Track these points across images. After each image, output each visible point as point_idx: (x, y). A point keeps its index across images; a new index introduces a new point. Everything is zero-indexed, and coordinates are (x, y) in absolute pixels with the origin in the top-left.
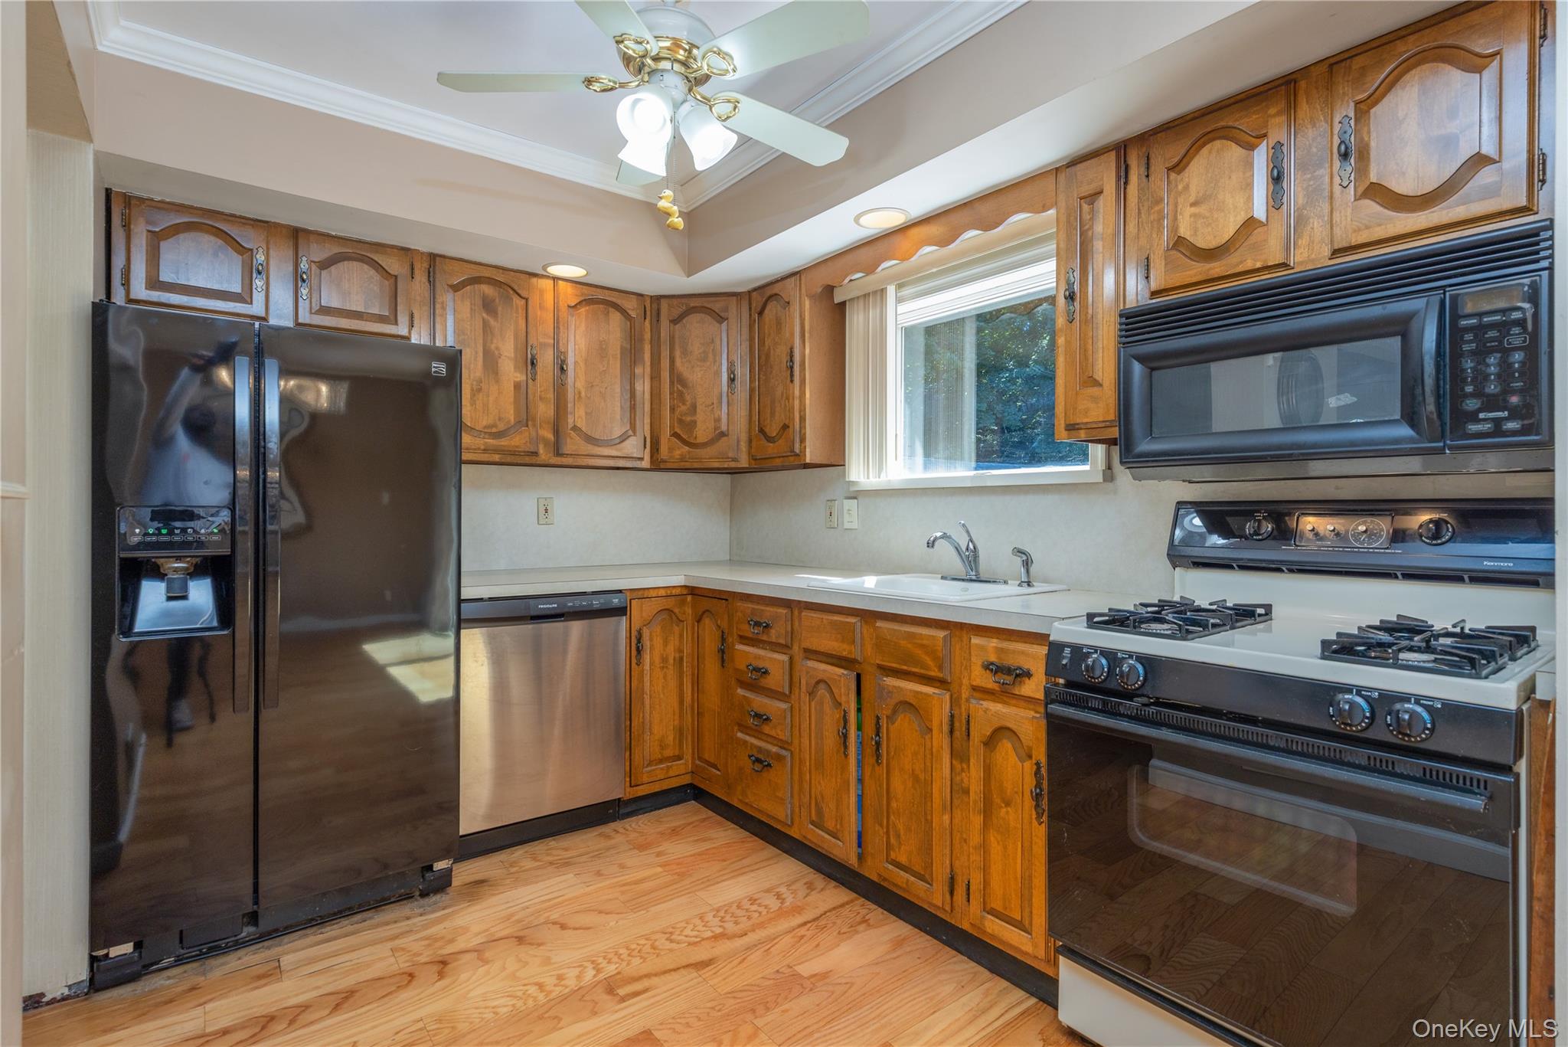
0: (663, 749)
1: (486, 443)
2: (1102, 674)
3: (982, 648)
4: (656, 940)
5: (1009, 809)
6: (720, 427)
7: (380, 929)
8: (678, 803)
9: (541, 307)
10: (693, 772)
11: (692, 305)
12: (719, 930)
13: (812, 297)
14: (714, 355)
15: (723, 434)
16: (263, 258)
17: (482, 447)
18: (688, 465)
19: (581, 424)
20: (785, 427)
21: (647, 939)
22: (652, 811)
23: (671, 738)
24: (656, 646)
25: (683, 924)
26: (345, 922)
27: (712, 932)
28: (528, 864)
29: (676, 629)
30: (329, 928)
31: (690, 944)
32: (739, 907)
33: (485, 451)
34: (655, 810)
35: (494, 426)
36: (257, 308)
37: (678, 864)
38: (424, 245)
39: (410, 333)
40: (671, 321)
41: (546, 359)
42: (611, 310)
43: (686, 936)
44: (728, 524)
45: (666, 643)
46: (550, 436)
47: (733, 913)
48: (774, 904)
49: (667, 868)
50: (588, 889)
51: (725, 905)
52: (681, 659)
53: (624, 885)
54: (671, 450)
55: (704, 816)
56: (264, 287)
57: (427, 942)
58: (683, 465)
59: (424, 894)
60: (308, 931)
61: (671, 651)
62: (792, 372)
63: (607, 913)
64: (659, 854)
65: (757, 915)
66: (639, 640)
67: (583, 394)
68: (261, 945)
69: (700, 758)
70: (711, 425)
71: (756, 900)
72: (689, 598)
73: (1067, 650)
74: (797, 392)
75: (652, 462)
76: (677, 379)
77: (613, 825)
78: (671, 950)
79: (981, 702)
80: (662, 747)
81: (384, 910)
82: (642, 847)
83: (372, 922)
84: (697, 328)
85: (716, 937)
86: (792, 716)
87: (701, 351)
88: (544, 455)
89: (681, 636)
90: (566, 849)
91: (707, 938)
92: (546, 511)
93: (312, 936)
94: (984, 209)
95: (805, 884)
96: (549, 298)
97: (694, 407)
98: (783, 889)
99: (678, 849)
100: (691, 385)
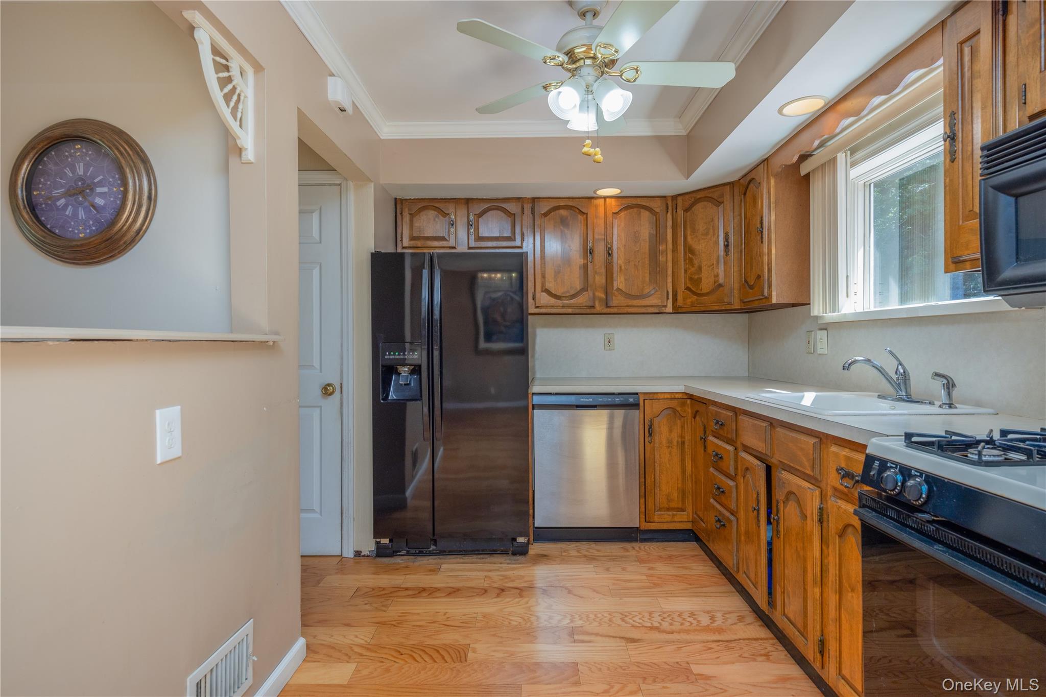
0: (669, 501)
1: (563, 302)
2: (896, 488)
3: (836, 455)
4: (614, 617)
5: (854, 594)
6: (718, 281)
7: (486, 565)
8: (683, 541)
9: (596, 217)
10: (692, 522)
11: (698, 197)
12: (656, 624)
13: (776, 176)
14: (714, 230)
15: (720, 286)
16: (453, 217)
17: (561, 305)
18: (697, 309)
19: (622, 286)
20: (759, 277)
21: (609, 614)
22: (663, 541)
23: (676, 495)
24: (664, 432)
25: (637, 614)
26: (475, 557)
27: (652, 624)
28: (574, 553)
29: (679, 422)
30: (467, 558)
31: (633, 626)
32: (680, 616)
33: (563, 307)
34: (666, 541)
35: (568, 292)
36: (452, 243)
37: (658, 578)
38: (529, 195)
39: (522, 244)
40: (684, 211)
41: (600, 250)
42: (642, 210)
43: (634, 621)
44: (747, 350)
45: (671, 431)
46: (603, 296)
47: (673, 618)
48: (705, 620)
49: (651, 578)
50: (596, 576)
51: (671, 611)
52: (683, 443)
53: (618, 580)
54: (684, 299)
55: (696, 554)
56: (454, 232)
57: (501, 578)
58: (694, 309)
59: (514, 554)
60: (459, 556)
61: (675, 438)
62: (762, 235)
63: (597, 593)
64: (650, 569)
65: (688, 624)
66: (650, 427)
67: (623, 268)
68: (438, 557)
69: (696, 513)
70: (712, 280)
71: (695, 615)
72: (689, 401)
73: (877, 463)
74: (765, 250)
75: (673, 308)
76: (689, 250)
77: (634, 544)
78: (619, 625)
79: (838, 501)
80: (669, 500)
81: (493, 556)
82: (641, 561)
83: (487, 560)
84: (701, 211)
85: (652, 628)
86: (737, 492)
87: (704, 229)
88: (599, 308)
89: (683, 427)
90: (598, 551)
91: (646, 627)
92: (609, 342)
93: (459, 559)
94: (885, 77)
95: (738, 616)
96: (601, 210)
97: (700, 268)
98: (719, 615)
99: (662, 569)
100: (698, 253)
